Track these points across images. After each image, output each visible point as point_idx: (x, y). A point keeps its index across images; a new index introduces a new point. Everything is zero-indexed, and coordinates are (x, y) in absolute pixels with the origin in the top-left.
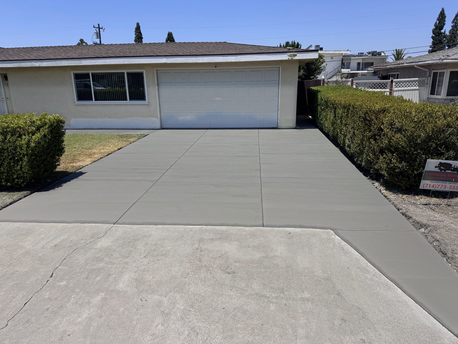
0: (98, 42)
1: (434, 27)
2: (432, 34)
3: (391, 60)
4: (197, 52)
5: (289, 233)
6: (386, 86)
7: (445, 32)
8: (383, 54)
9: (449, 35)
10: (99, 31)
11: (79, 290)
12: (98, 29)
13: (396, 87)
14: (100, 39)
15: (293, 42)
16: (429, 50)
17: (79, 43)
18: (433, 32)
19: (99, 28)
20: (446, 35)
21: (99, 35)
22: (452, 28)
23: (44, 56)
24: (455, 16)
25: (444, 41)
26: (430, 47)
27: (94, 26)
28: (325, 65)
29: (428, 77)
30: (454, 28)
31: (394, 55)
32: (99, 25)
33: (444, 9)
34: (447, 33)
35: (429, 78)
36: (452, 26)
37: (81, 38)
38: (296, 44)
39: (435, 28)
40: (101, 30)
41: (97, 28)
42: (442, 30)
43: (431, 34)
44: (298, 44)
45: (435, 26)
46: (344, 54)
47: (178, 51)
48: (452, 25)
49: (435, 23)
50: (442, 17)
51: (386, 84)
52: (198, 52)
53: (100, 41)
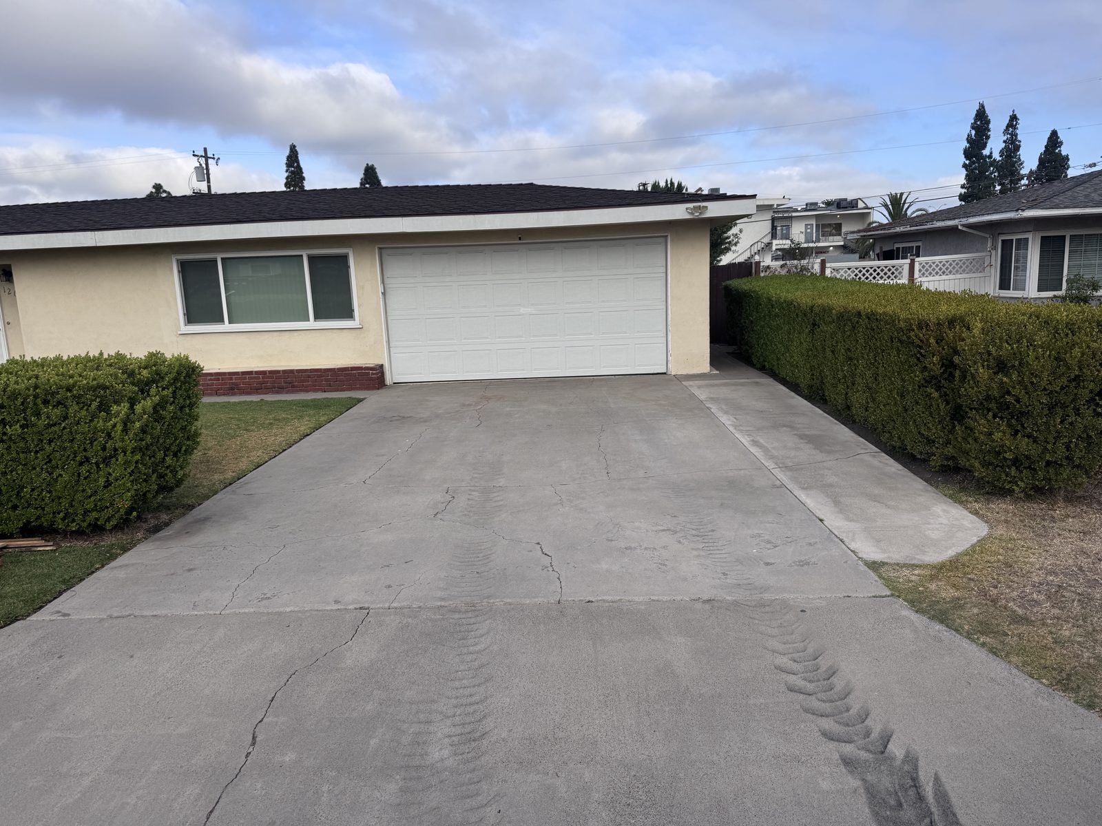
0: (205, 190)
1: (965, 144)
2: (965, 160)
3: (880, 217)
4: (476, 207)
5: (802, 611)
6: (900, 273)
7: (991, 153)
8: (861, 205)
9: (999, 161)
10: (207, 164)
11: (334, 774)
12: (204, 159)
13: (923, 274)
14: (209, 181)
15: (669, 182)
16: (961, 194)
17: (152, 192)
18: (965, 153)
19: (207, 158)
20: (995, 160)
21: (204, 173)
22: (1005, 146)
23: (105, 221)
24: (1010, 121)
25: (991, 174)
26: (963, 187)
27: (194, 152)
28: (739, 233)
29: (990, 251)
30: (1009, 146)
31: (886, 206)
32: (205, 150)
33: (985, 104)
34: (997, 156)
35: (993, 252)
36: (1005, 142)
37: (158, 183)
38: (676, 187)
39: (968, 145)
40: (210, 161)
41: (202, 156)
42: (984, 149)
43: (962, 159)
44: (680, 185)
45: (968, 142)
46: (775, 206)
47: (428, 205)
48: (1005, 138)
49: (968, 135)
50: (981, 122)
51: (900, 269)
52: (478, 206)
53: (209, 187)
